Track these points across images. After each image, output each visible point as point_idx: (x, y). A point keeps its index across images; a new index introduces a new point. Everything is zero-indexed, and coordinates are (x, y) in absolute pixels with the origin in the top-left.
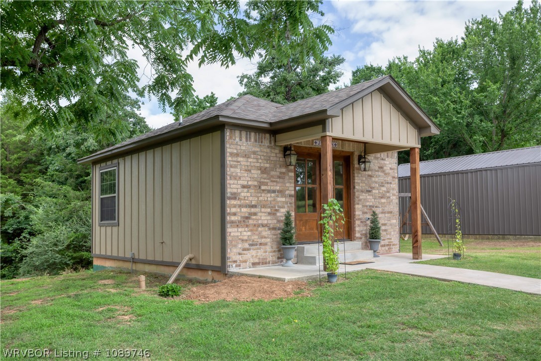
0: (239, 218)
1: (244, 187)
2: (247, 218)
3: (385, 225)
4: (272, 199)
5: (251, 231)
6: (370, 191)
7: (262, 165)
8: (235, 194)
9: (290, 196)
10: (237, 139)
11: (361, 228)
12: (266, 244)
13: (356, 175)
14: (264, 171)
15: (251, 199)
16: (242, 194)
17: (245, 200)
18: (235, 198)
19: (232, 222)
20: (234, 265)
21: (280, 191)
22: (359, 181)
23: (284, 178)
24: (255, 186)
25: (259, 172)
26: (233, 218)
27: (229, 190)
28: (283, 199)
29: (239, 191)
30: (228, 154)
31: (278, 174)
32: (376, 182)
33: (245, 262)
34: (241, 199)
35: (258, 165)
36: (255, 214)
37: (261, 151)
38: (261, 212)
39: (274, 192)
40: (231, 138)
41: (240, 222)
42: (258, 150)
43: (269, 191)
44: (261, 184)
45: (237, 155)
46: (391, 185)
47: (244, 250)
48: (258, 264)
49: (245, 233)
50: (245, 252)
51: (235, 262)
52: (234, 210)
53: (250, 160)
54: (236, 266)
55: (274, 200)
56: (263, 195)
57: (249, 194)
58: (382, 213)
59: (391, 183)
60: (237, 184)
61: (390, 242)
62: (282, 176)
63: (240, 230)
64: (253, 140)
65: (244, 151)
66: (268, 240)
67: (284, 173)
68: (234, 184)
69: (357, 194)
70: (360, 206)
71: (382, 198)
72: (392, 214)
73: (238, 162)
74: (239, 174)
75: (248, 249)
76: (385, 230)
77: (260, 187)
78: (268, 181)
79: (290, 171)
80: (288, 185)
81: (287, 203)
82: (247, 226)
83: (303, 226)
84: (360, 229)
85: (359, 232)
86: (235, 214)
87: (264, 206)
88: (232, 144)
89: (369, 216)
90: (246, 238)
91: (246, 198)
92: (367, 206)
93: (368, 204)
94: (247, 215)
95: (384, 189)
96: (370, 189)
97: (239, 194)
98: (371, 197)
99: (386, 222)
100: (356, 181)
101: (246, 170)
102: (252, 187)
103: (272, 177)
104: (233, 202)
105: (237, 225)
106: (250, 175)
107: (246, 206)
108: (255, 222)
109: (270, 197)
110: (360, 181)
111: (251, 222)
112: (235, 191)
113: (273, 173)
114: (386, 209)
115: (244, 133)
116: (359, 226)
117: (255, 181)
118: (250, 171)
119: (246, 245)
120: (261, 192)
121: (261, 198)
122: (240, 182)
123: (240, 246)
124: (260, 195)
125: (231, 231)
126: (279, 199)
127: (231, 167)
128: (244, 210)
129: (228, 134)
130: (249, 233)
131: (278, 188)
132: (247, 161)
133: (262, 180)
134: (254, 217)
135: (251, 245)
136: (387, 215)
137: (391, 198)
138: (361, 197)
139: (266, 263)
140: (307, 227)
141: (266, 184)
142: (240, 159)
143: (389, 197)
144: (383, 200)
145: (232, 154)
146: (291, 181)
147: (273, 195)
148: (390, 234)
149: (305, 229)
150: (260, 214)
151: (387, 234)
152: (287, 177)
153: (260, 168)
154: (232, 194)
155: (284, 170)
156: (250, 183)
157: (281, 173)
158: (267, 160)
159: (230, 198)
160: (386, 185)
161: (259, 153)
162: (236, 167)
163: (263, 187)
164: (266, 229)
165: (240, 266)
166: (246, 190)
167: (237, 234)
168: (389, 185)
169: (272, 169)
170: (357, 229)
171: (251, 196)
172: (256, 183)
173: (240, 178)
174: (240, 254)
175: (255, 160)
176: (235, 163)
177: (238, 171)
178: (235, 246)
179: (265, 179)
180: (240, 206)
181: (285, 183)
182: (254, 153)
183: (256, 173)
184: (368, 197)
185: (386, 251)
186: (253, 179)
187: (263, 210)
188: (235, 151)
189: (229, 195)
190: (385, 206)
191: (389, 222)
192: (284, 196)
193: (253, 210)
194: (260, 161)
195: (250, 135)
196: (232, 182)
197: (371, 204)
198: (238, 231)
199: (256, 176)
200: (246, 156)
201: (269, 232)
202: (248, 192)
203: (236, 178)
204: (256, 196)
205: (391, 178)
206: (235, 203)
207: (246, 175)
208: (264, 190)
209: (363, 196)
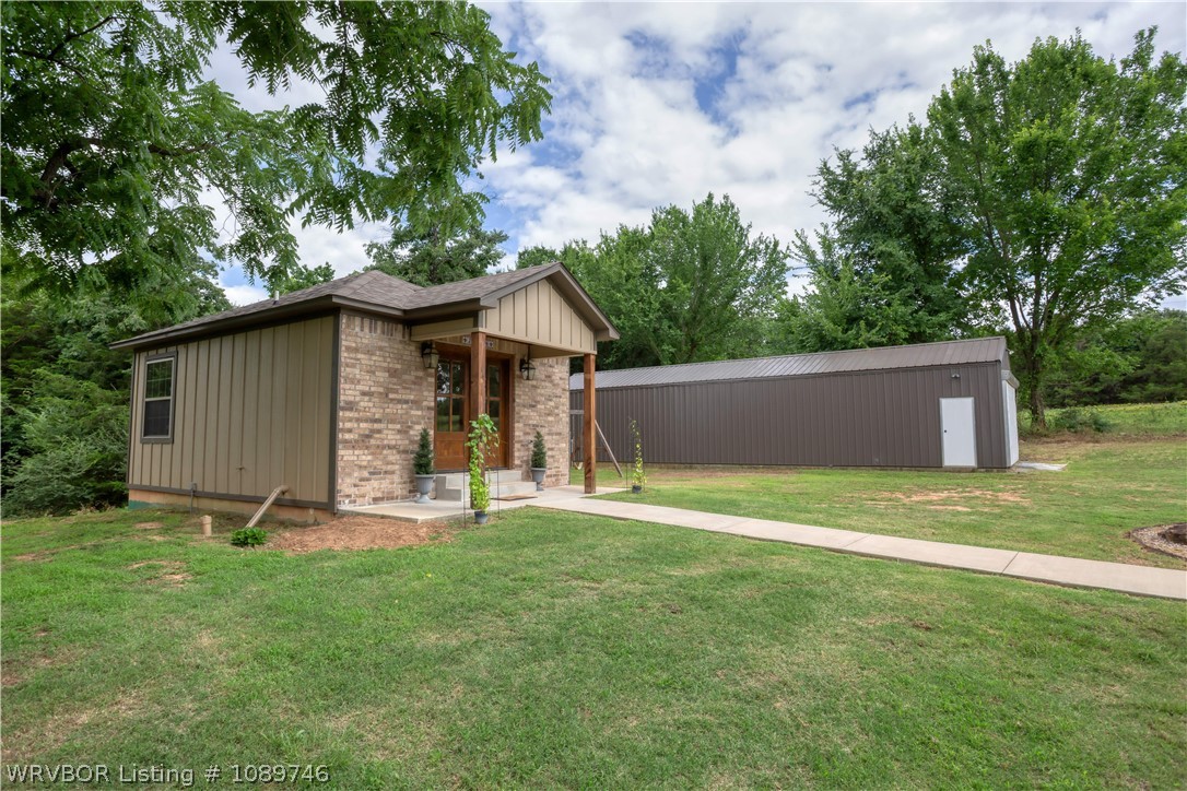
0: (356, 437)
1: (364, 394)
2: (368, 436)
3: (552, 449)
4: (403, 412)
5: (372, 454)
6: (534, 406)
7: (391, 366)
8: (351, 402)
9: (429, 408)
10: (357, 329)
11: (522, 454)
12: (393, 473)
13: (516, 384)
14: (393, 373)
15: (373, 410)
16: (362, 404)
17: (365, 411)
18: (351, 409)
19: (346, 441)
20: (347, 501)
21: (413, 402)
23: (420, 385)
24: (381, 393)
25: (387, 374)
26: (347, 436)
27: (342, 398)
28: (419, 413)
29: (358, 399)
30: (343, 348)
31: (413, 378)
32: (542, 395)
33: (363, 496)
34: (360, 411)
35: (385, 365)
36: (379, 431)
37: (390, 347)
38: (387, 429)
39: (406, 402)
40: (348, 326)
41: (356, 441)
42: (386, 345)
43: (399, 401)
44: (388, 391)
45: (356, 350)
46: (561, 400)
47: (362, 480)
48: (382, 499)
49: (364, 457)
50: (363, 483)
51: (348, 496)
52: (348, 425)
53: (374, 358)
54: (350, 502)
55: (407, 413)
56: (391, 405)
57: (371, 405)
58: (549, 434)
59: (560, 397)
60: (355, 390)
61: (558, 472)
62: (418, 382)
63: (356, 452)
64: (379, 331)
65: (367, 345)
66: (397, 467)
67: (421, 378)
68: (350, 389)
69: (517, 409)
70: (521, 425)
71: (549, 415)
72: (561, 437)
73: (358, 359)
74: (358, 376)
75: (368, 480)
76: (553, 457)
77: (387, 395)
78: (398, 387)
79: (430, 375)
80: (426, 393)
81: (423, 418)
82: (367, 448)
83: (445, 449)
84: (520, 454)
85: (519, 458)
86: (350, 431)
87: (392, 421)
88: (349, 335)
89: (532, 438)
90: (365, 463)
91: (367, 409)
92: (529, 425)
93: (531, 422)
94: (367, 432)
95: (552, 404)
96: (534, 404)
97: (358, 403)
98: (535, 414)
99: (553, 446)
100: (516, 392)
101: (368, 372)
102: (375, 395)
103: (405, 382)
104: (349, 414)
105: (352, 445)
106: (373, 378)
107: (366, 420)
108: (378, 443)
109: (400, 409)
110: (521, 393)
111: (373, 442)
112: (352, 399)
113: (406, 377)
114: (554, 430)
115: (367, 322)
116: (519, 450)
117: (381, 386)
118: (374, 373)
119: (365, 474)
120: (389, 401)
121: (387, 410)
122: (359, 387)
123: (356, 474)
124: (386, 406)
125: (345, 455)
126: (413, 412)
127: (347, 365)
128: (363, 425)
129: (344, 321)
130: (369, 458)
131: (412, 397)
132: (370, 360)
133: (391, 386)
134: (377, 436)
135: (371, 473)
136: (554, 437)
137: (561, 415)
138: (522, 413)
139: (392, 499)
140: (450, 450)
141: (396, 392)
142: (360, 356)
143: (558, 415)
144: (550, 418)
145: (348, 349)
146: (431, 388)
147: (404, 406)
148: (558, 462)
149: (448, 453)
150: (385, 432)
151: (554, 461)
152: (425, 384)
153: (388, 370)
154: (347, 403)
155: (421, 374)
156: (373, 389)
157: (417, 377)
158: (398, 360)
159: (343, 409)
160: (554, 399)
161: (388, 349)
162: (353, 366)
163: (391, 396)
164: (394, 452)
165: (355, 502)
166: (367, 398)
167: (352, 458)
168: (558, 399)
169: (405, 372)
170: (516, 454)
171: (374, 407)
172: (381, 390)
173: (359, 381)
174: (355, 486)
175: (381, 359)
176: (352, 361)
177: (357, 371)
178: (349, 475)
179: (394, 384)
180: (358, 420)
181: (422, 392)
182: (381, 349)
183: (382, 376)
184: (532, 414)
185: (553, 483)
186: (377, 383)
187: (390, 426)
188: (354, 345)
189: (342, 404)
190: (553, 426)
191: (557, 446)
192: (422, 409)
193: (376, 426)
194: (389, 360)
195: (376, 324)
196: (347, 386)
197: (535, 422)
198: (354, 454)
199: (382, 380)
200: (369, 352)
201: (398, 457)
202: (370, 401)
203: (353, 381)
204: (382, 408)
205: (561, 391)
206: (351, 416)
207: (368, 378)
208: (392, 400)
209: (525, 412)
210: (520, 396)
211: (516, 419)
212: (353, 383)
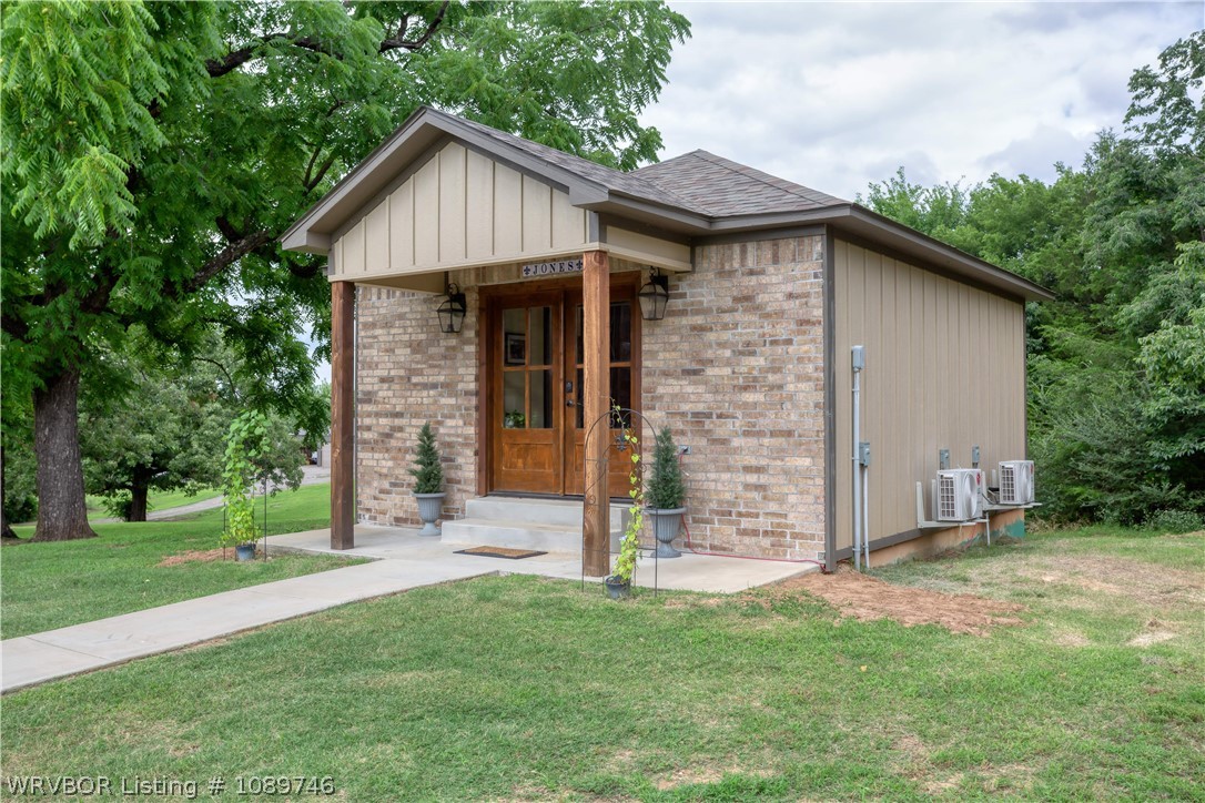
0: (376, 436)
1: (383, 380)
2: (389, 436)
3: (757, 470)
4: (431, 400)
5: (393, 459)
6: (695, 372)
7: (413, 337)
8: (369, 393)
9: (467, 393)
10: (374, 298)
13: (645, 331)
14: (416, 347)
15: (394, 401)
16: (381, 394)
17: (384, 403)
18: (369, 401)
19: (365, 442)
20: (367, 516)
21: (444, 385)
22: (656, 347)
23: (453, 358)
24: (401, 378)
25: (409, 350)
26: (366, 435)
27: (360, 388)
28: (452, 401)
29: (376, 387)
30: (360, 326)
31: (442, 350)
32: (722, 345)
33: (384, 513)
34: (379, 403)
35: (406, 337)
36: (401, 429)
37: (412, 311)
38: (411, 426)
39: (434, 386)
40: (364, 297)
41: (376, 442)
42: (407, 309)
43: (425, 386)
44: (412, 372)
45: (373, 325)
46: (791, 349)
47: (382, 491)
48: (405, 520)
49: (384, 462)
50: (382, 496)
51: (369, 510)
52: (367, 421)
53: (393, 331)
54: (370, 518)
55: (435, 402)
56: (414, 393)
57: (390, 393)
58: (746, 434)
59: (789, 342)
60: (373, 376)
61: (779, 525)
62: (450, 354)
63: (376, 456)
65: (385, 315)
67: (454, 348)
68: (367, 376)
69: (646, 382)
70: (659, 415)
71: (745, 388)
72: (791, 440)
73: (375, 337)
74: (375, 359)
75: (388, 492)
76: (757, 487)
77: (409, 379)
78: (424, 366)
79: (468, 342)
80: (461, 371)
81: (459, 408)
82: (387, 450)
83: (518, 457)
86: (369, 428)
87: (416, 415)
88: (366, 308)
89: (690, 442)
90: (385, 471)
91: (386, 401)
92: (683, 414)
93: (685, 407)
94: (387, 431)
95: (759, 362)
96: (694, 366)
97: (376, 392)
98: (701, 389)
99: (763, 462)
101: (387, 351)
102: (396, 381)
103: (432, 357)
104: (366, 408)
105: (372, 446)
106: (393, 358)
107: (387, 415)
108: (400, 444)
109: (426, 397)
110: (658, 351)
111: (393, 443)
112: (369, 388)
113: (432, 350)
114: (764, 423)
117: (401, 368)
118: (393, 351)
119: (386, 485)
120: (412, 387)
121: (411, 400)
122: (380, 372)
123: (375, 484)
124: (409, 393)
125: (365, 458)
126: (443, 401)
127: (365, 347)
128: (383, 421)
130: (390, 464)
131: (442, 379)
132: (389, 334)
133: (414, 366)
134: (399, 435)
135: (392, 485)
136: (766, 441)
137: (791, 387)
138: (660, 390)
140: (529, 459)
141: (420, 373)
142: (378, 332)
143: (780, 387)
144: (749, 397)
145: (365, 325)
146: (468, 362)
147: (432, 393)
148: (781, 500)
149: (524, 464)
150: (408, 430)
151: (765, 498)
152: (460, 356)
153: (410, 344)
154: (364, 393)
155: (453, 342)
156: (393, 373)
157: (448, 348)
158: (422, 327)
159: (361, 402)
160: (767, 349)
161: (411, 315)
162: (370, 346)
163: (415, 380)
165: (375, 518)
166: (386, 386)
167: (371, 463)
168: (779, 349)
169: (432, 342)
170: (645, 475)
171: (394, 396)
172: (402, 372)
173: (377, 365)
174: (375, 498)
175: (401, 331)
176: (369, 340)
177: (374, 352)
178: (369, 484)
179: (417, 363)
180: (378, 415)
181: (456, 369)
182: (401, 317)
183: (403, 353)
184: (690, 389)
185: (764, 550)
186: (398, 365)
187: (414, 421)
188: (371, 319)
189: (360, 396)
190: (761, 415)
191: (779, 463)
192: (455, 395)
193: (398, 422)
194: (410, 330)
196: (364, 373)
197: (701, 407)
198: (373, 459)
199: (403, 359)
200: (387, 325)
202: (389, 389)
203: (372, 366)
204: (403, 397)
205: (793, 326)
206: (369, 409)
207: (387, 358)
208: (415, 385)
209: (667, 388)
210: (653, 354)
211: (644, 402)
212: (370, 368)
